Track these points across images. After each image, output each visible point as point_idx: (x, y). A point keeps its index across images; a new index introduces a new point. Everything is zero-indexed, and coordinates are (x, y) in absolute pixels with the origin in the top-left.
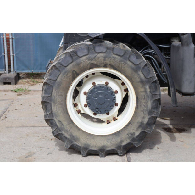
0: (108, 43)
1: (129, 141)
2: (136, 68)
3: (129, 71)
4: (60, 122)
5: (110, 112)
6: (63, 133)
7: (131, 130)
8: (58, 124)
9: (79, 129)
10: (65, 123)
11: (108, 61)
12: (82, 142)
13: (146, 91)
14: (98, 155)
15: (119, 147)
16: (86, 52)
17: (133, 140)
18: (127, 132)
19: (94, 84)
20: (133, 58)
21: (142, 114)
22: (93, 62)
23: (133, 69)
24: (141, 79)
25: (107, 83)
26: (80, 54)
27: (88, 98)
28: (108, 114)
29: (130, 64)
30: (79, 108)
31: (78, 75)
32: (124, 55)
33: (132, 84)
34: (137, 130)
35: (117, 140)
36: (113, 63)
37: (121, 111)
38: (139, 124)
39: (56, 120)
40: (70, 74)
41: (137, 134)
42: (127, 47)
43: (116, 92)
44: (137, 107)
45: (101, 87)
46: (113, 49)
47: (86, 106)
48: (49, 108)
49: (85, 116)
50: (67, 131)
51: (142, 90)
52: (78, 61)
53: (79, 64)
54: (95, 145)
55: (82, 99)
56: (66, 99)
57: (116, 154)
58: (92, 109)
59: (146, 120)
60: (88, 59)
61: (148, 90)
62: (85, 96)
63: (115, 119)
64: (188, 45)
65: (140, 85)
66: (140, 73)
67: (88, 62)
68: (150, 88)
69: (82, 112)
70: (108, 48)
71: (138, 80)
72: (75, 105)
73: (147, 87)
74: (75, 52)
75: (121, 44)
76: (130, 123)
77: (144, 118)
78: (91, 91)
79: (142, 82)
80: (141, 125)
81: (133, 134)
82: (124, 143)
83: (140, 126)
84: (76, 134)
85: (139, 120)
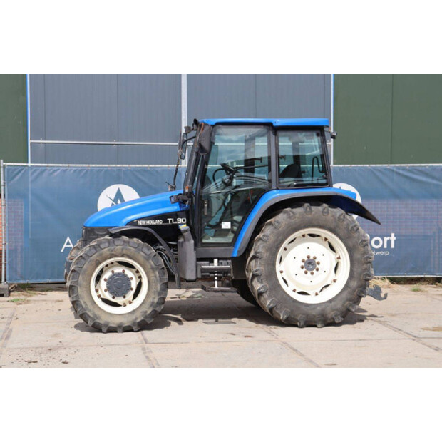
0: (125, 238)
1: (142, 318)
2: (148, 258)
3: (142, 260)
4: (85, 302)
5: (127, 296)
6: (87, 312)
7: (144, 309)
8: (83, 305)
9: (100, 309)
10: (89, 304)
11: (125, 252)
12: (103, 320)
13: (155, 276)
14: (117, 332)
15: (134, 323)
16: (107, 244)
17: (146, 317)
18: (140, 311)
19: (113, 272)
20: (145, 250)
21: (152, 295)
22: (113, 252)
23: (145, 258)
24: (151, 266)
25: (124, 271)
26: (102, 246)
27: (108, 283)
28: (124, 297)
29: (142, 254)
30: (100, 293)
31: (100, 263)
32: (138, 247)
33: (145, 270)
34: (149, 309)
35: (132, 318)
36: (129, 253)
37: (135, 296)
38: (150, 304)
39: (81, 301)
40: (94, 262)
41: (149, 312)
42: (140, 241)
43: (132, 279)
44: (149, 290)
45: (118, 274)
46: (129, 242)
47: (105, 291)
48: (76, 291)
49: (105, 301)
50: (90, 311)
51: (153, 275)
52: (101, 252)
53: (101, 255)
54: (114, 322)
55: (103, 284)
56: (90, 283)
57: (132, 330)
58: (111, 293)
59: (156, 300)
60: (109, 250)
61: (158, 275)
62: (105, 282)
63: (130, 303)
64: (189, 240)
65: (151, 271)
66: (151, 261)
67: (108, 253)
68: (159, 273)
69: (102, 297)
70: (124, 241)
71: (150, 267)
72: (97, 291)
73: (157, 273)
74: (99, 245)
75: (135, 239)
76: (143, 303)
77: (154, 298)
78: (111, 278)
79: (152, 268)
80: (152, 304)
81: (146, 312)
82: (138, 320)
83: (151, 306)
84: (97, 313)
85: (150, 300)
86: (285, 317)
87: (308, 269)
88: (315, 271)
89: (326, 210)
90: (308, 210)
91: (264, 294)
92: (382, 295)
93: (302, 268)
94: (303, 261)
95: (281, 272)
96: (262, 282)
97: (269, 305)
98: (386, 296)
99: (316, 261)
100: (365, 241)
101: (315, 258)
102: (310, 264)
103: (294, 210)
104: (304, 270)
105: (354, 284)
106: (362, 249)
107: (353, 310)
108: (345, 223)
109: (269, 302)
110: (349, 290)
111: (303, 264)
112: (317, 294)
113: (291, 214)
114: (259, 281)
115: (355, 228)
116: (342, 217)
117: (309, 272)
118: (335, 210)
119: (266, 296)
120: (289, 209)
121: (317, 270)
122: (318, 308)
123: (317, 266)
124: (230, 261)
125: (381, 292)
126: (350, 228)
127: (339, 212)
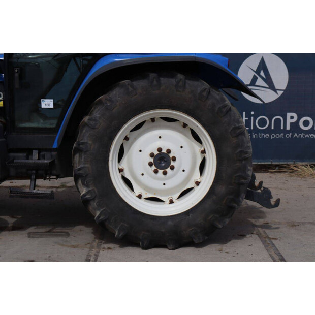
86: (122, 234)
87: (159, 167)
88: (168, 170)
89: (181, 83)
90: (155, 83)
91: (92, 203)
92: (273, 201)
93: (151, 164)
94: (152, 155)
95: (121, 170)
96: (87, 186)
97: (99, 217)
98: (278, 203)
99: (171, 155)
100: (239, 128)
101: (169, 151)
102: (162, 161)
103: (135, 83)
104: (154, 168)
105: (222, 189)
106: (234, 140)
107: (220, 226)
108: (210, 102)
109: (98, 213)
110: (215, 197)
111: (152, 160)
112: (171, 202)
113: (130, 89)
114: (83, 184)
115: (224, 110)
116: (205, 94)
117: (160, 172)
118: (196, 83)
119: (94, 204)
120: (126, 82)
121: (172, 168)
122: (170, 223)
123: (172, 163)
124: (54, 153)
125: (271, 197)
126: (217, 109)
127: (202, 86)
